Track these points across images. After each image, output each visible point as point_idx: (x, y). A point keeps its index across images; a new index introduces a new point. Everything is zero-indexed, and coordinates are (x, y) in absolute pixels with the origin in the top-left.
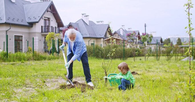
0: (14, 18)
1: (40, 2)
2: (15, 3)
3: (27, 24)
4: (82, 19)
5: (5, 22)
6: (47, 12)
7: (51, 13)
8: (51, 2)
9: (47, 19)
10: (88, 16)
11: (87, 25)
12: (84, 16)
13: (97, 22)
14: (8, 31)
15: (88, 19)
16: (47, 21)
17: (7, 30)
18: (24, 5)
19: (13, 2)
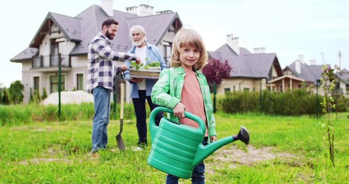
1: (155, 14)
4: (227, 45)
6: (168, 32)
8: (174, 15)
9: (168, 44)
10: (238, 38)
11: (236, 54)
12: (231, 38)
13: (255, 49)
15: (238, 43)
16: (168, 48)
18: (127, 20)
19: (109, 15)
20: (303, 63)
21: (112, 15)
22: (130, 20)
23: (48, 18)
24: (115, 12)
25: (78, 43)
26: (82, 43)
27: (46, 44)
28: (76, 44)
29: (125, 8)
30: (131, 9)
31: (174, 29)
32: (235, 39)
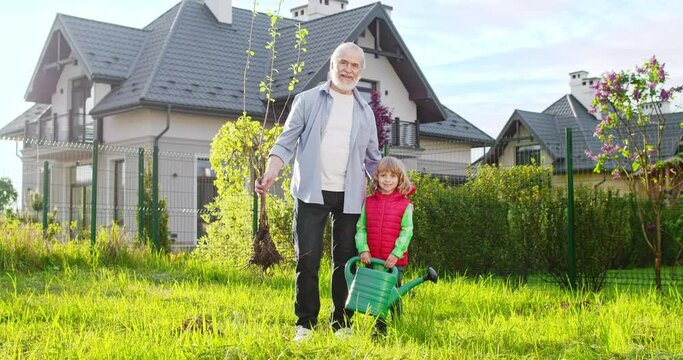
0: (197, 83)
2: (234, 28)
3: (259, 108)
4: (571, 96)
5: (142, 99)
7: (376, 57)
8: (373, 7)
9: (368, 85)
12: (579, 81)
14: (160, 140)
17: (157, 134)
19: (221, 20)
21: (230, 22)
23: (56, 29)
24: (237, 12)
25: (116, 83)
26: (126, 84)
27: (62, 91)
28: (113, 87)
29: (292, 10)
30: (302, 13)
31: (373, 47)
32: (591, 83)
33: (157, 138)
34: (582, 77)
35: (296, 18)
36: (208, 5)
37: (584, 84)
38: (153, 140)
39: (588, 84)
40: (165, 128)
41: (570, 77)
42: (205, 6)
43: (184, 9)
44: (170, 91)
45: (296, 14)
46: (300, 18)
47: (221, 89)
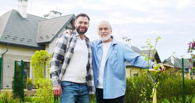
0: (17, 36)
2: (27, 19)
3: (36, 46)
6: (65, 28)
8: (72, 15)
10: (131, 40)
12: (125, 40)
13: (142, 47)
14: (4, 55)
15: (130, 43)
17: (3, 53)
18: (40, 22)
19: (23, 17)
20: (176, 58)
21: (26, 18)
22: (41, 22)
24: (28, 15)
29: (44, 15)
30: (47, 16)
31: (72, 28)
32: (128, 40)
33: (3, 54)
34: (126, 39)
35: (45, 18)
36: (19, 12)
37: (126, 41)
38: (2, 55)
39: (127, 41)
40: (6, 51)
41: (123, 39)
42: (18, 12)
43: (11, 13)
44: (8, 39)
45: (45, 17)
46: (46, 17)
47: (24, 39)
